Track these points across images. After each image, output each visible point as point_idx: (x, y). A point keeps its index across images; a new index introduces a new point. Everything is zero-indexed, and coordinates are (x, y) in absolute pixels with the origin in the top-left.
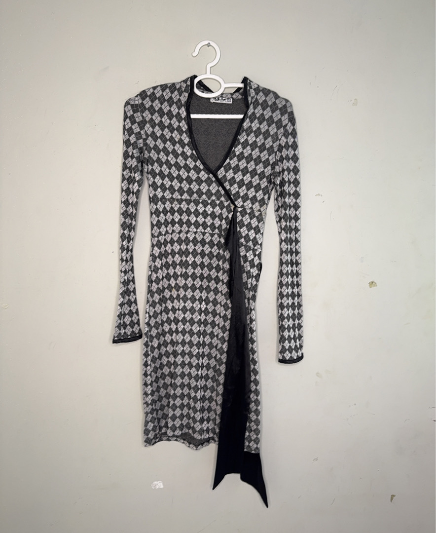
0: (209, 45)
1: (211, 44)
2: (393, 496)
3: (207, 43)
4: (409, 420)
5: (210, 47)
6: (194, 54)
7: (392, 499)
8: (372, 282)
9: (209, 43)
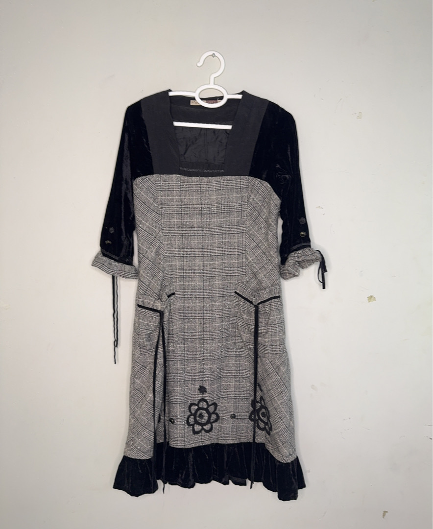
0: (213, 55)
1: (216, 55)
2: (385, 512)
3: (211, 54)
4: (404, 436)
5: (215, 58)
6: (199, 65)
7: (384, 515)
8: (371, 297)
9: (214, 54)
